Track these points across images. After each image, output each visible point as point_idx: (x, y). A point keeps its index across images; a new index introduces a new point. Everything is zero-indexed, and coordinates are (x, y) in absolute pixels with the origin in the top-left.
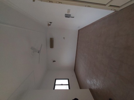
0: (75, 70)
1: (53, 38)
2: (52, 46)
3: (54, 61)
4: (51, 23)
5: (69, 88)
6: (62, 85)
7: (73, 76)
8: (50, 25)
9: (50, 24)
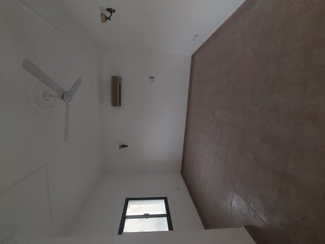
0: (185, 170)
1: (120, 78)
2: (116, 100)
3: (124, 146)
4: (111, 11)
5: (171, 227)
6: (147, 216)
7: (178, 188)
8: (109, 18)
9: (108, 14)
